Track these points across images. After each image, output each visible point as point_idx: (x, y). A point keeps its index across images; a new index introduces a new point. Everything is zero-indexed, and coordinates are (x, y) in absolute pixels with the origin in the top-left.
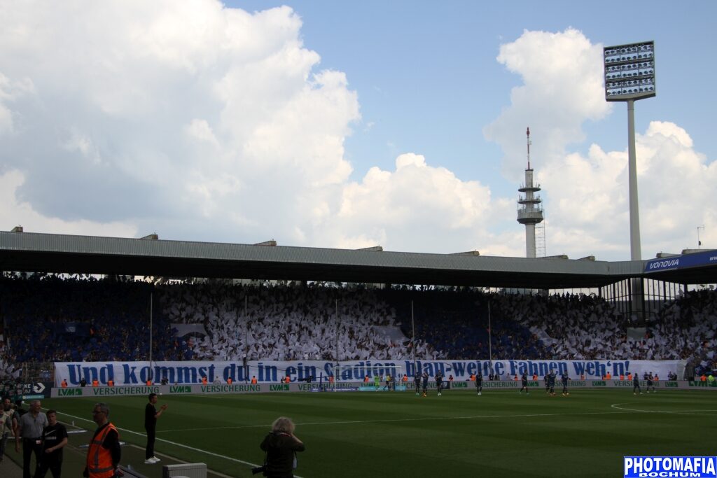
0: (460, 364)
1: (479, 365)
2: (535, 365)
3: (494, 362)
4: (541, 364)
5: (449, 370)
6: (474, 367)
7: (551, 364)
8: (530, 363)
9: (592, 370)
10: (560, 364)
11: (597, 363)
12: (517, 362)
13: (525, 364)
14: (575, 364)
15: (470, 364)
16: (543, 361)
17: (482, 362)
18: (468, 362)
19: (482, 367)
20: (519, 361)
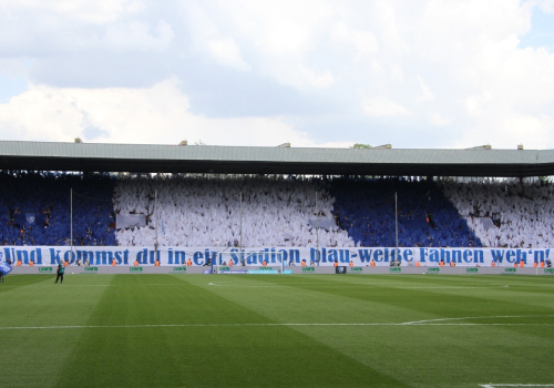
0: (366, 251)
1: (387, 252)
2: (448, 253)
3: (402, 249)
4: (454, 252)
5: (355, 256)
6: (381, 253)
7: (465, 252)
8: (443, 252)
9: (512, 258)
10: (476, 252)
11: (519, 252)
12: (428, 250)
13: (437, 252)
14: (493, 252)
15: (376, 252)
16: (456, 249)
17: (390, 249)
18: (374, 249)
19: (390, 253)
20: (430, 249)
